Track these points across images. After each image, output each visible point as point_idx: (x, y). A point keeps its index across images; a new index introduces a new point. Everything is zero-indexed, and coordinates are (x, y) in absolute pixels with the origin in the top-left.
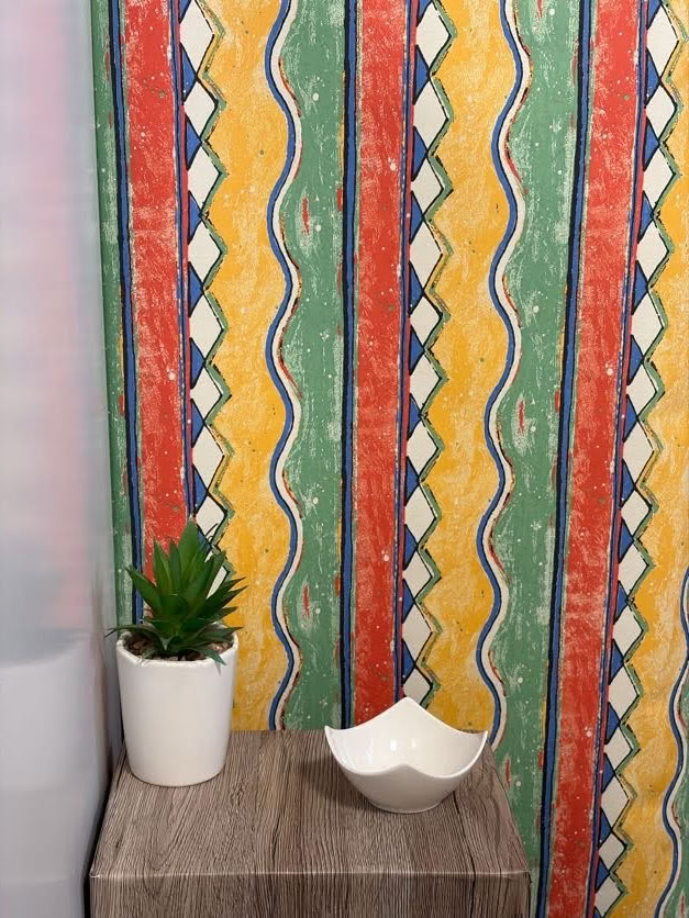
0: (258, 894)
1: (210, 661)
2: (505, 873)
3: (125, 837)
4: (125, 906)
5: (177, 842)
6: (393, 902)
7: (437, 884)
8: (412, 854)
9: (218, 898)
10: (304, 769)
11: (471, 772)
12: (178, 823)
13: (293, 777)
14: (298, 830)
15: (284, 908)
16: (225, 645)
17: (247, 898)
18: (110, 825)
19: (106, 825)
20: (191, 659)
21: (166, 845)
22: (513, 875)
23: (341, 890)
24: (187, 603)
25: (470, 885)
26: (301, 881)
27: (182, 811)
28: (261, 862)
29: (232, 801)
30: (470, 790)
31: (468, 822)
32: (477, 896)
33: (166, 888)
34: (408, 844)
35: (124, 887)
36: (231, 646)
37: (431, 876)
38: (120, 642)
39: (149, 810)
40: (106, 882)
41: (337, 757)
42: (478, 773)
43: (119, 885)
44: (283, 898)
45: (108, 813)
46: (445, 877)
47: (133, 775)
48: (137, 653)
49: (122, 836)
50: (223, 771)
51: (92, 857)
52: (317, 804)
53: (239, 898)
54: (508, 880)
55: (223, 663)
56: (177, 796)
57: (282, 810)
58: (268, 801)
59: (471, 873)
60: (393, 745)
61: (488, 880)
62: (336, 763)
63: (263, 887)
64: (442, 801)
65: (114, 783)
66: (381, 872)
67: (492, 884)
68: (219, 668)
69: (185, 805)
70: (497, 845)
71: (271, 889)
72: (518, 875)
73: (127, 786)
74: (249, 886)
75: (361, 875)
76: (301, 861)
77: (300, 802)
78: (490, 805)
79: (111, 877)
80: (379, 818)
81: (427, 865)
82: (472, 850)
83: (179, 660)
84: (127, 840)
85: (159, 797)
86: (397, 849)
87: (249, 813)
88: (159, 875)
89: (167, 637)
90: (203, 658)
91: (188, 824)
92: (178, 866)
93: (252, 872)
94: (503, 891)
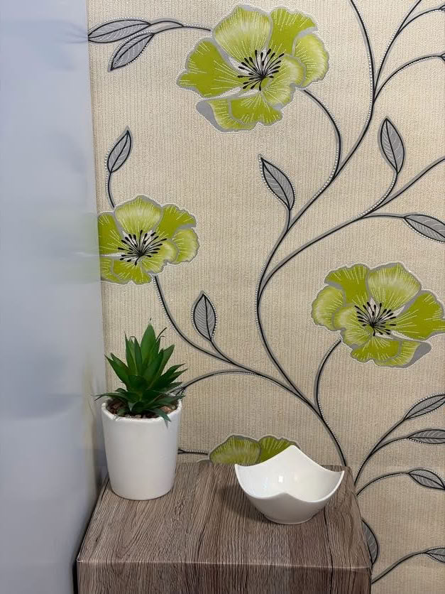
0: (187, 575)
1: (160, 419)
2: (353, 568)
3: (103, 534)
4: (100, 582)
5: (135, 539)
6: (277, 584)
7: (307, 573)
8: (291, 552)
9: (161, 577)
10: (225, 491)
12: (139, 525)
13: (218, 496)
14: (216, 536)
15: (205, 587)
16: (173, 407)
17: (180, 578)
18: (94, 525)
19: (91, 526)
20: (149, 417)
21: (129, 541)
22: (358, 569)
23: (242, 575)
24: (145, 381)
25: (329, 575)
26: (215, 570)
27: (142, 517)
28: (190, 555)
29: (175, 511)
30: (335, 509)
31: (333, 531)
32: (334, 582)
33: (127, 568)
34: (290, 546)
35: (98, 568)
36: (176, 408)
38: (104, 404)
39: (120, 516)
40: (87, 565)
41: (244, 489)
42: (341, 496)
43: (95, 568)
44: (204, 579)
45: (92, 521)
46: (313, 570)
47: (113, 492)
48: (113, 411)
49: (100, 535)
50: (171, 491)
51: (79, 549)
52: (231, 517)
53: (175, 579)
54: (355, 573)
55: (170, 420)
56: (140, 507)
57: (208, 518)
58: (200, 511)
59: (330, 567)
61: (343, 573)
62: (242, 490)
63: (191, 571)
64: (316, 515)
65: (100, 497)
66: (269, 564)
68: (167, 424)
69: (144, 514)
70: (350, 548)
71: (196, 575)
72: (362, 569)
73: (108, 499)
74: (181, 570)
75: (256, 566)
76: (216, 555)
77: (220, 514)
78: (347, 518)
79: (90, 562)
80: (271, 527)
81: (300, 561)
82: (332, 550)
83: (142, 418)
84: (104, 536)
85: (127, 508)
86: (282, 548)
87: (185, 522)
88: (122, 561)
89: (133, 402)
90: (157, 417)
91: (145, 526)
92: (135, 556)
93: (183, 562)
94: (351, 580)
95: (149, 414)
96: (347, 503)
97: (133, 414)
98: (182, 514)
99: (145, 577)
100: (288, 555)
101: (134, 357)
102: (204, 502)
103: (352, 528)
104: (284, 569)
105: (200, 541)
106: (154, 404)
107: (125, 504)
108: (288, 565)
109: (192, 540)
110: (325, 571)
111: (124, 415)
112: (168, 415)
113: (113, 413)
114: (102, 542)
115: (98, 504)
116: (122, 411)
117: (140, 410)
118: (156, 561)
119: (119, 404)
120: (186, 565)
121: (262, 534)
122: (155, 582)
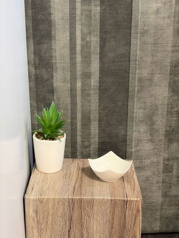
4: (34, 205)
5: (48, 188)
6: (105, 206)
7: (117, 202)
9: (59, 204)
10: (83, 170)
12: (49, 183)
13: (80, 172)
14: (81, 186)
15: (76, 207)
16: (62, 136)
17: (66, 204)
21: (45, 189)
23: (91, 203)
24: (51, 125)
25: (126, 202)
28: (70, 194)
30: (127, 176)
31: (126, 185)
32: (128, 205)
33: (45, 200)
34: (110, 190)
38: (34, 135)
42: (130, 172)
43: (32, 200)
46: (119, 200)
47: (38, 170)
50: (62, 169)
51: (25, 192)
52: (86, 179)
54: (136, 201)
55: (61, 141)
57: (77, 180)
58: (73, 177)
59: (126, 199)
63: (71, 201)
64: (120, 179)
67: (132, 202)
68: (60, 143)
69: (51, 178)
71: (73, 202)
72: (139, 200)
73: (36, 172)
74: (67, 201)
75: (97, 199)
76: (81, 194)
77: (81, 178)
78: (132, 180)
79: (30, 198)
80: (102, 183)
81: (114, 197)
83: (50, 140)
84: (35, 188)
85: (44, 176)
86: (107, 192)
87: (68, 181)
88: (43, 197)
89: (46, 134)
90: (56, 140)
91: (51, 184)
92: (48, 195)
93: (68, 197)
94: (135, 204)
95: (53, 139)
96: (132, 174)
97: (46, 139)
98: (66, 178)
99: (52, 203)
100: (110, 194)
101: (46, 116)
102: (75, 174)
103: (134, 184)
104: (108, 200)
105: (74, 189)
106: (55, 135)
107: (43, 174)
108: (110, 198)
109: (71, 189)
110: (124, 201)
111: (43, 139)
112: (61, 139)
113: (38, 138)
114: (34, 190)
115: (32, 174)
116: (42, 138)
117: (49, 137)
118: (57, 197)
119: (40, 135)
120: (69, 198)
121: (99, 186)
122: (56, 205)
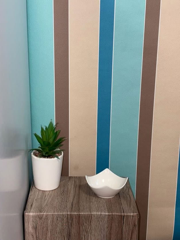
0: (68, 218)
1: (56, 158)
2: (132, 214)
3: (33, 203)
4: (33, 222)
5: (47, 205)
7: (114, 217)
8: (108, 209)
9: (57, 220)
10: (80, 187)
11: (123, 188)
12: (47, 200)
13: (77, 189)
14: (78, 202)
15: (74, 222)
16: (60, 154)
17: (65, 219)
18: (30, 200)
19: (28, 200)
20: (51, 158)
21: (44, 206)
22: (134, 215)
23: (89, 218)
24: (50, 143)
25: (123, 217)
26: (79, 216)
27: (48, 197)
28: (69, 210)
29: (61, 194)
30: (123, 193)
31: (123, 201)
32: (125, 220)
33: (44, 216)
35: (33, 216)
36: (61, 154)
37: (113, 215)
38: (32, 153)
39: (39, 197)
40: (28, 215)
41: (89, 184)
42: (125, 188)
43: (32, 216)
44: (74, 220)
45: (29, 198)
46: (116, 215)
47: (36, 188)
48: (36, 156)
49: (32, 203)
50: (59, 187)
51: (25, 209)
52: (83, 196)
53: (63, 219)
54: (133, 216)
55: (59, 159)
56: (47, 193)
57: (74, 197)
58: (71, 194)
59: (123, 214)
60: (103, 181)
61: (127, 216)
62: (88, 185)
63: (69, 217)
64: (116, 195)
65: (31, 189)
66: (100, 213)
67: (128, 217)
69: (49, 195)
70: (130, 207)
72: (135, 215)
73: (34, 190)
75: (95, 214)
76: (79, 210)
77: (79, 195)
78: (128, 196)
79: (30, 214)
80: (99, 199)
81: (112, 212)
82: (123, 208)
83: (48, 158)
84: (34, 205)
85: (42, 193)
86: (104, 207)
87: (65, 198)
88: (42, 214)
89: (44, 152)
90: (54, 158)
92: (47, 211)
93: (66, 213)
94: (131, 219)
98: (64, 195)
101: (45, 135)
102: (72, 191)
103: (130, 199)
105: (72, 205)
109: (69, 205)
110: (121, 216)
112: (59, 157)
116: (40, 156)
117: (47, 155)
118: (56, 213)
122: (55, 221)
